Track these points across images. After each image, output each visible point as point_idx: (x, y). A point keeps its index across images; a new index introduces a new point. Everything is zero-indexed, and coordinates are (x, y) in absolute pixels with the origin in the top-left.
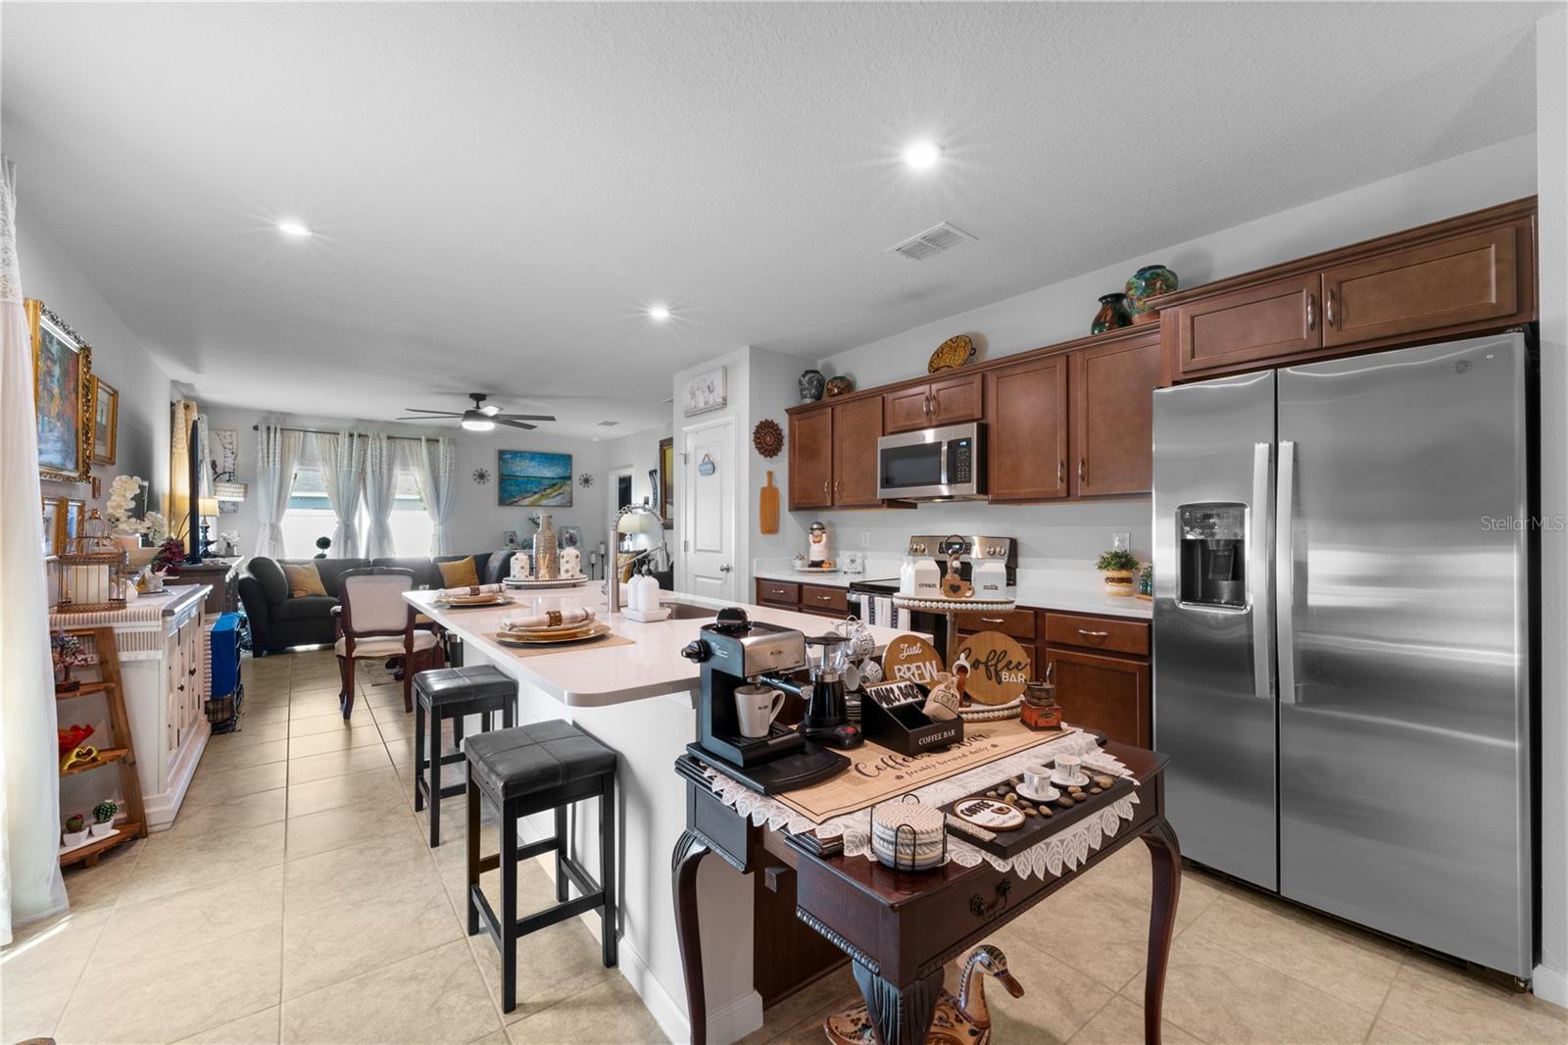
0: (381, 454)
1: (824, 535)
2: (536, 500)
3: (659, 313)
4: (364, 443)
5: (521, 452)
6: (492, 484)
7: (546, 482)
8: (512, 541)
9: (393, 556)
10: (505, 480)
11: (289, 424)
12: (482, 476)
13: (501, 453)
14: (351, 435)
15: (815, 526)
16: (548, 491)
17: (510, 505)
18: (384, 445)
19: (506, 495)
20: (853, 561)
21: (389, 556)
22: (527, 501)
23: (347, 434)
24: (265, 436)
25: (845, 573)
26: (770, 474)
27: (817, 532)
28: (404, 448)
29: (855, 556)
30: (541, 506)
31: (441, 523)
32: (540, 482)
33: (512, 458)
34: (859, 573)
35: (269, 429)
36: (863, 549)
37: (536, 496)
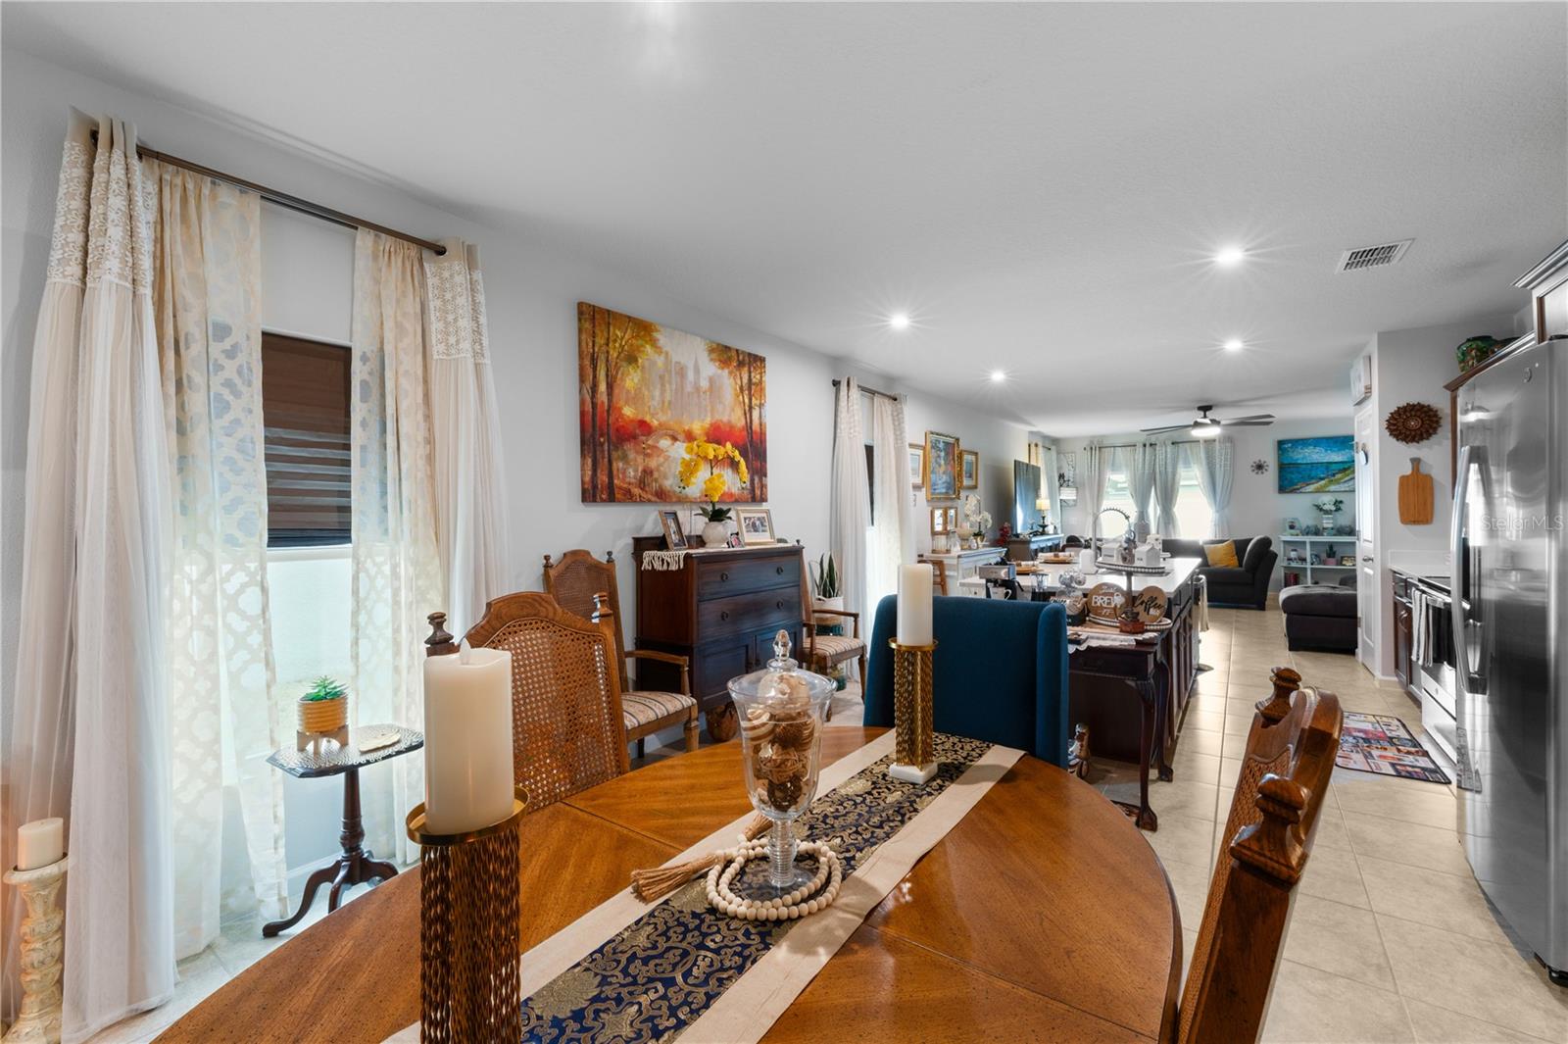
0: (1166, 457)
2: (1326, 486)
3: (1233, 346)
4: (1155, 450)
5: (1302, 440)
6: (1271, 475)
7: (1334, 467)
8: (1292, 527)
9: (1178, 538)
10: (1283, 468)
11: (1106, 443)
12: (1260, 467)
13: (1281, 443)
14: (1145, 445)
16: (1339, 476)
17: (1292, 491)
18: (1169, 450)
19: (1286, 482)
21: (1173, 538)
22: (1311, 488)
23: (1141, 445)
24: (1089, 454)
26: (1416, 462)
28: (1186, 450)
30: (1329, 492)
31: (1217, 511)
32: (1327, 468)
33: (1291, 448)
35: (1091, 448)
37: (1323, 482)
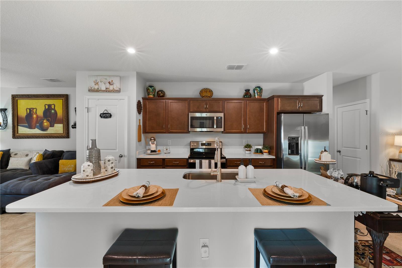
1: (155, 141)
3: (131, 51)
15: (152, 139)
20: (167, 149)
25: (165, 153)
26: (140, 120)
27: (153, 141)
29: (167, 148)
34: (169, 153)
36: (167, 145)
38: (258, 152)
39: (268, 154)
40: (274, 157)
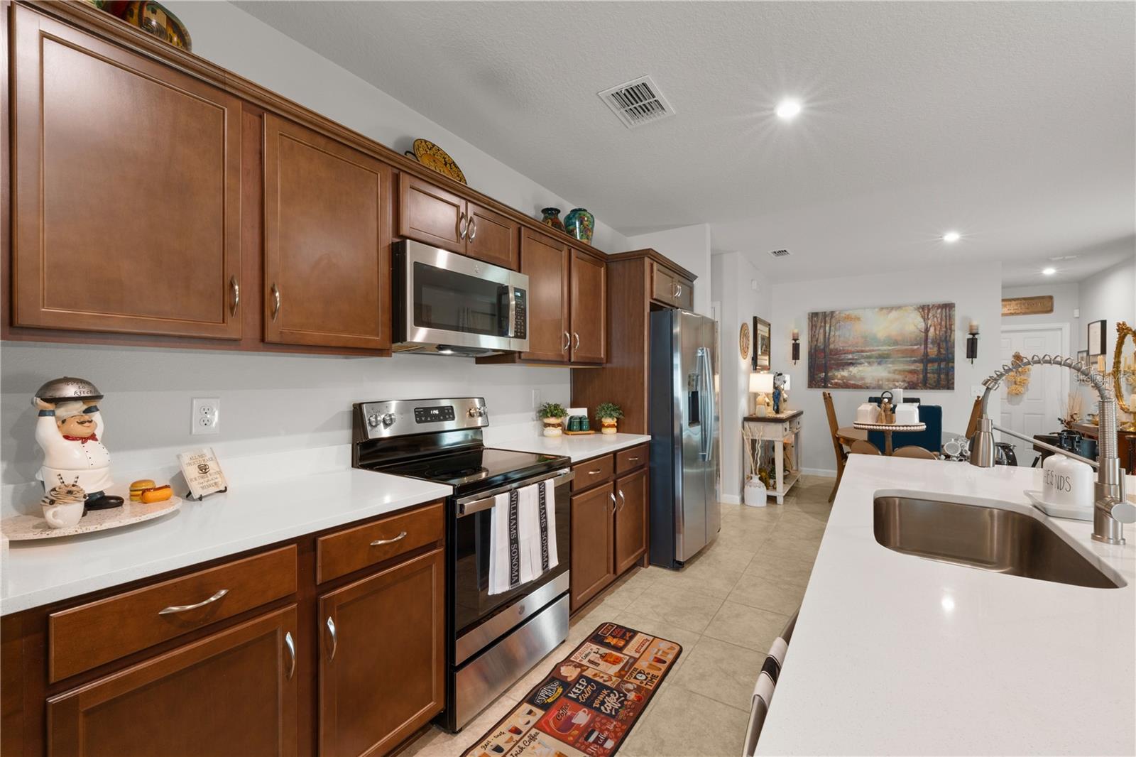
20: (204, 469)
27: (76, 408)
34: (225, 491)
38: (581, 429)
39: (615, 430)
40: (647, 438)
